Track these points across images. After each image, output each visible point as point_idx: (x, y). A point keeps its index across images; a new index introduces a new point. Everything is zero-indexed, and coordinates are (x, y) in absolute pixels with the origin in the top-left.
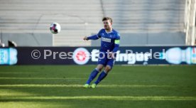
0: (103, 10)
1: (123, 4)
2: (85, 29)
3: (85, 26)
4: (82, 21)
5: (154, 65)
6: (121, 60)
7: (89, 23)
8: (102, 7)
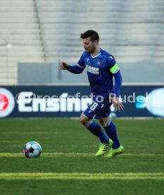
0: (38, 22)
1: (73, 11)
2: (7, 56)
3: (7, 51)
4: (3, 42)
5: (127, 118)
6: (70, 109)
7: (14, 44)
8: (37, 17)
